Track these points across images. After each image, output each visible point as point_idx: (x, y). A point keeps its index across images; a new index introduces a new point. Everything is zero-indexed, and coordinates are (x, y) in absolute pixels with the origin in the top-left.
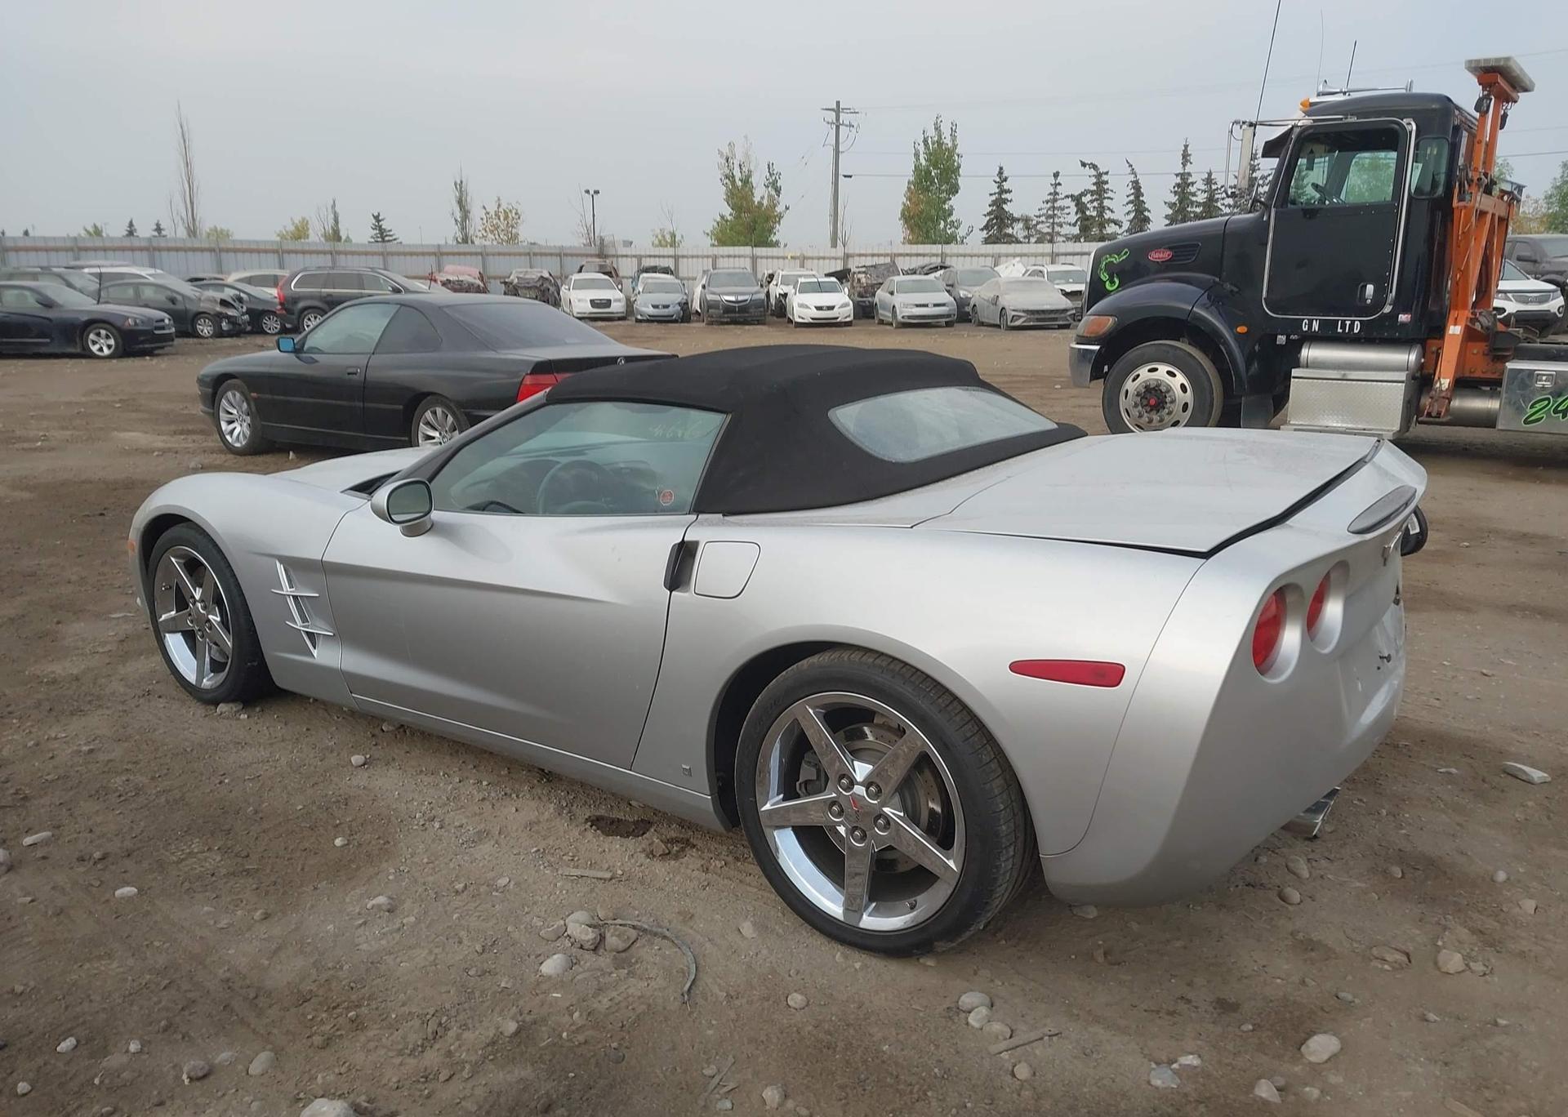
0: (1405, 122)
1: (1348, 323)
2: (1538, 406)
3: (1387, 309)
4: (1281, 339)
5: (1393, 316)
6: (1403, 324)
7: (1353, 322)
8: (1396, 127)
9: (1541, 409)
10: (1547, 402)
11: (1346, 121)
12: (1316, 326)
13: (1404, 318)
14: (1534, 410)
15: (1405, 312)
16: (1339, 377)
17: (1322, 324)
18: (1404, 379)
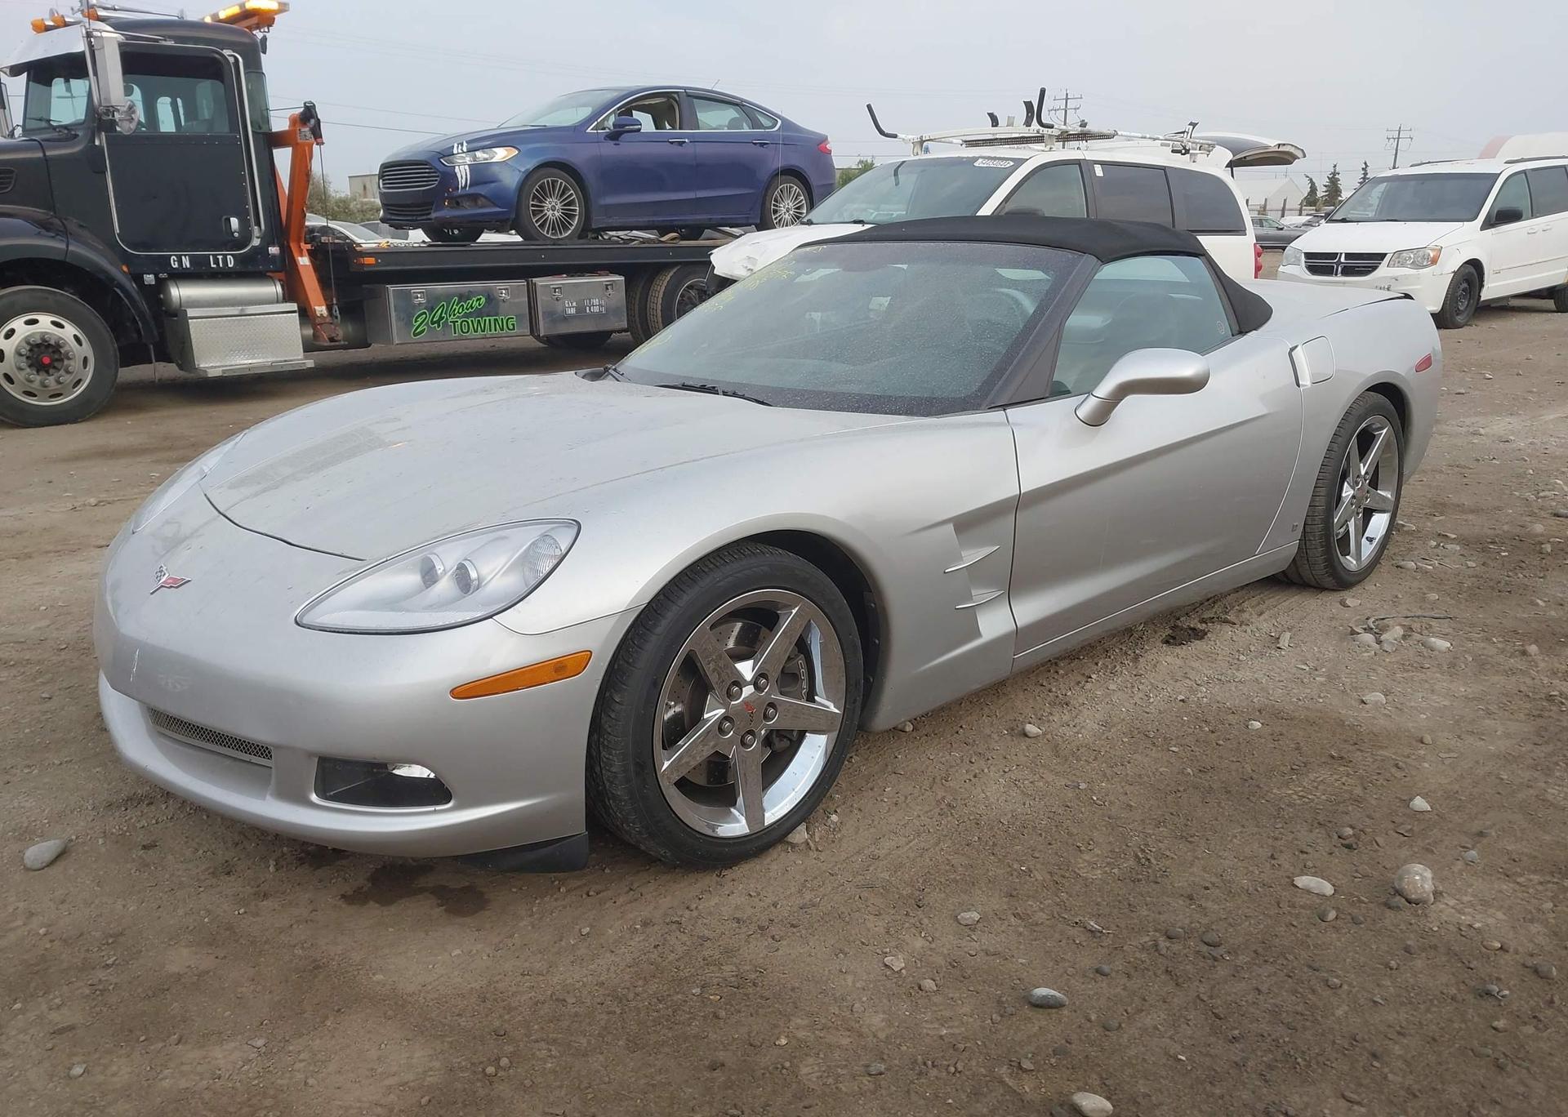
0: (226, 52)
1: (220, 257)
2: (420, 320)
3: (256, 242)
4: (149, 279)
5: (262, 250)
6: (274, 256)
7: (225, 256)
8: (217, 56)
9: (423, 321)
10: (424, 316)
11: (164, 43)
12: (186, 262)
13: (274, 250)
14: (418, 323)
15: (273, 245)
16: (236, 313)
17: (192, 259)
18: (296, 309)
